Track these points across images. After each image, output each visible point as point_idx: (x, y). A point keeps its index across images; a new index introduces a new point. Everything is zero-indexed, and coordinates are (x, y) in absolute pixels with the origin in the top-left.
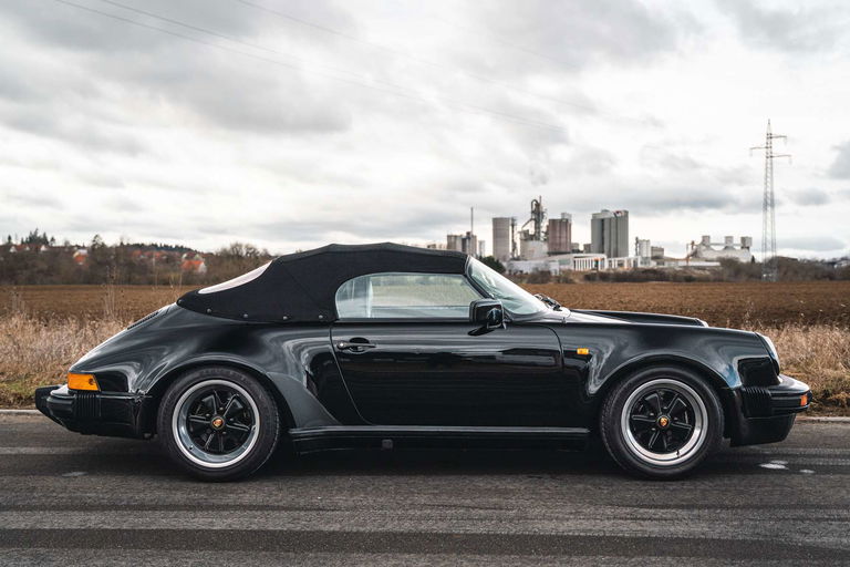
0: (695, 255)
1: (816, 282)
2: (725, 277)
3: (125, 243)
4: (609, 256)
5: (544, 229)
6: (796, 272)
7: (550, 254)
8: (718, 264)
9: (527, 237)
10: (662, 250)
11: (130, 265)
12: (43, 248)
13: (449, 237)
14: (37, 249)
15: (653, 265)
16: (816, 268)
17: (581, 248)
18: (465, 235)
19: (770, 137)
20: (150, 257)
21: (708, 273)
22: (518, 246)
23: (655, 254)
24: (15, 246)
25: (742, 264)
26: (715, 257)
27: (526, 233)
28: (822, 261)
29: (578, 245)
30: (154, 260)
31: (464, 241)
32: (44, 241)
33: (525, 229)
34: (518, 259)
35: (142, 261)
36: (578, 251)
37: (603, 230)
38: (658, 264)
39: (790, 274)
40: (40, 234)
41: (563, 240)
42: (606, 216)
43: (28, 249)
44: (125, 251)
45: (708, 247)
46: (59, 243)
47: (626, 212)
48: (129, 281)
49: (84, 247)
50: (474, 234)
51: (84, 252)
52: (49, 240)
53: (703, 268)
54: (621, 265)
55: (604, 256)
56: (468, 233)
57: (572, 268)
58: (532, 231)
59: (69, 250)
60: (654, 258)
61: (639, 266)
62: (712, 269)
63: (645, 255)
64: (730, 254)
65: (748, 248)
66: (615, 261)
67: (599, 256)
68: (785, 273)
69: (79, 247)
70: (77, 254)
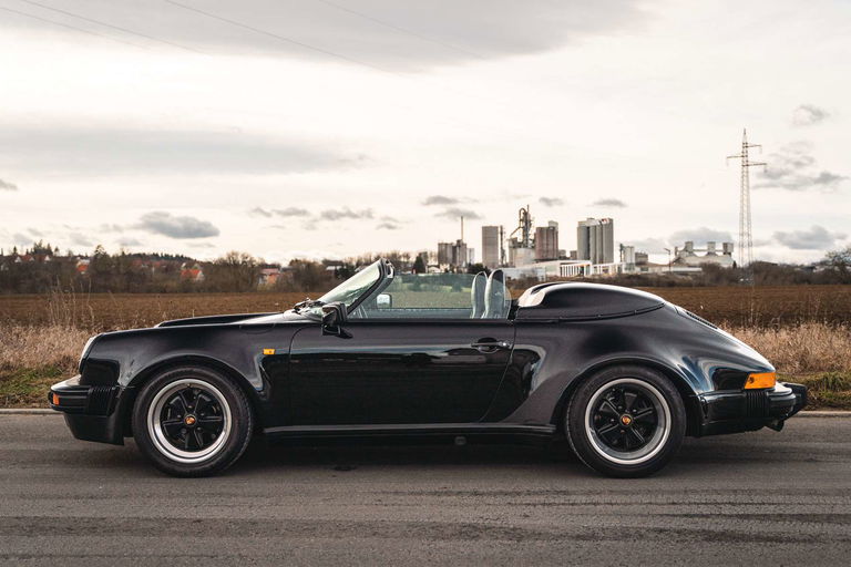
0: (678, 261)
1: (795, 286)
2: (707, 282)
3: (127, 253)
4: (595, 263)
5: (532, 237)
6: (776, 277)
7: (537, 261)
8: (700, 269)
9: (515, 244)
10: (646, 256)
11: (130, 274)
12: (47, 258)
13: (440, 245)
14: (41, 260)
15: (637, 270)
16: (796, 273)
17: (568, 255)
18: (455, 243)
19: (746, 146)
20: (150, 266)
21: (690, 278)
22: (507, 253)
23: (639, 260)
24: (21, 257)
25: (723, 269)
26: (697, 262)
27: (514, 241)
28: (802, 266)
29: (564, 251)
30: (153, 269)
31: (454, 248)
32: (48, 251)
33: (513, 236)
34: (506, 266)
35: (142, 269)
36: (565, 258)
37: (588, 237)
38: (642, 270)
39: (770, 278)
40: (44, 245)
41: (550, 247)
42: (592, 224)
43: (32, 259)
44: (126, 260)
45: (691, 253)
46: (63, 253)
47: (611, 220)
48: (128, 289)
49: (86, 257)
50: (464, 242)
51: (87, 262)
52: (53, 250)
53: (685, 274)
54: (606, 271)
55: (589, 262)
56: (458, 241)
57: (559, 275)
58: (520, 239)
59: (71, 260)
60: (638, 264)
61: (624, 272)
62: (694, 275)
63: (629, 261)
64: (712, 260)
65: (730, 254)
66: (600, 267)
67: (585, 263)
68: (765, 278)
69: (82, 257)
70: (79, 263)
